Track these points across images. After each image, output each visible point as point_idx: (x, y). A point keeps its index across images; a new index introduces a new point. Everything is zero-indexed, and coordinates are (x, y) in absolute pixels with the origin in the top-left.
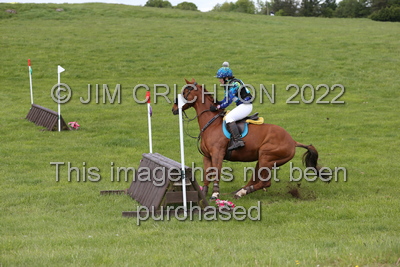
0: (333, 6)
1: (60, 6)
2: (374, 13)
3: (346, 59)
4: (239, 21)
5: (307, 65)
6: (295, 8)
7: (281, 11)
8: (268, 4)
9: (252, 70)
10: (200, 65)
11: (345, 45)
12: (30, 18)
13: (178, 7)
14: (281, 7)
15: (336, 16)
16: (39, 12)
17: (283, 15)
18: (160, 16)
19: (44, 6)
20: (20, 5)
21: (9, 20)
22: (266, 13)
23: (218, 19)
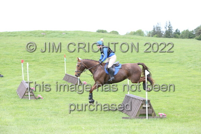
0: (179, 34)
1: (64, 32)
2: (197, 37)
3: (192, 57)
4: (142, 39)
5: (176, 59)
6: (162, 34)
7: (156, 35)
8: (150, 32)
9: (153, 61)
10: (131, 58)
11: (191, 51)
12: (52, 37)
13: (110, 33)
14: (156, 34)
15: (180, 38)
16: (55, 34)
17: (157, 37)
18: (108, 37)
19: (57, 32)
20: (47, 31)
21: (43, 38)
22: (149, 36)
23: (133, 39)
